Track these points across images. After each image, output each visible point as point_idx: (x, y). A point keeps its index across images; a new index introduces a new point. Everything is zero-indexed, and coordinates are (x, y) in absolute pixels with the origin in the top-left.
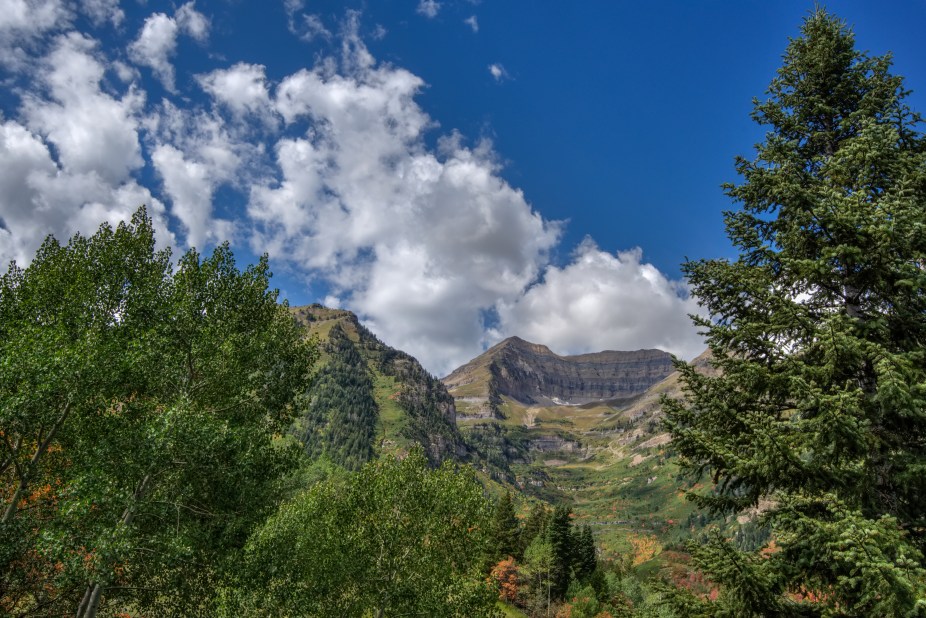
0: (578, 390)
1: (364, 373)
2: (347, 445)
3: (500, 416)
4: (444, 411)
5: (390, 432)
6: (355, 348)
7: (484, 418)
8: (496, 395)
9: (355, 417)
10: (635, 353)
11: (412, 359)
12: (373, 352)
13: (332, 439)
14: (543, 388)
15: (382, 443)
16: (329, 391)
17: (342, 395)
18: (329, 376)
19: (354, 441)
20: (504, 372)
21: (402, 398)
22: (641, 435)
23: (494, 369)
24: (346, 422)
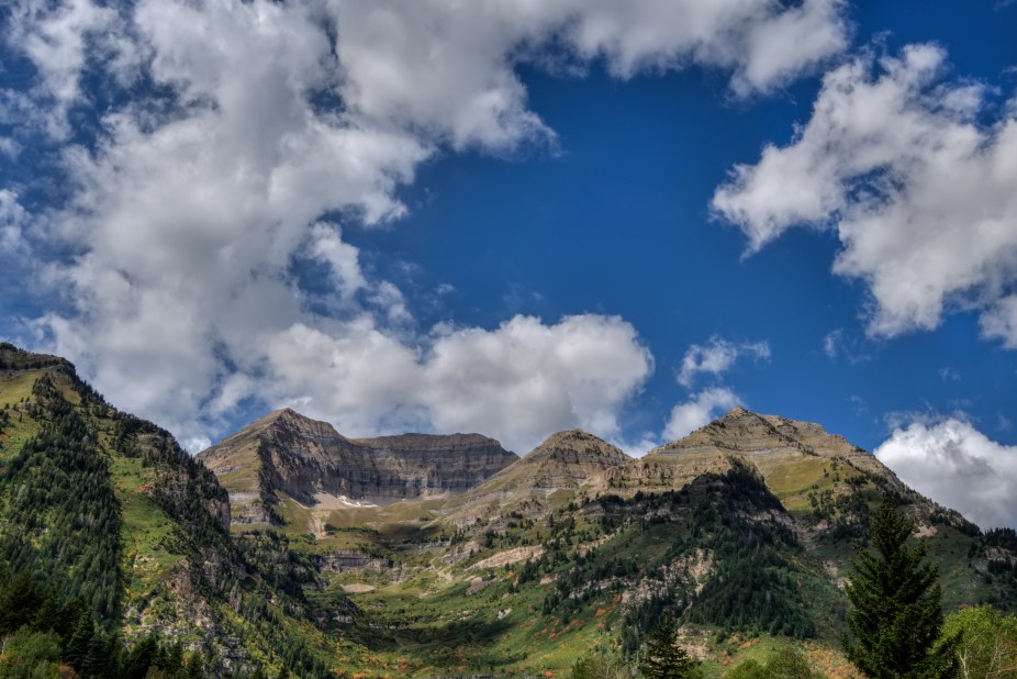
0: (373, 485)
1: (94, 452)
2: (81, 564)
3: (277, 520)
4: (214, 512)
5: (145, 545)
6: (76, 414)
7: (253, 523)
8: (270, 491)
9: (90, 519)
10: (449, 437)
11: (165, 434)
12: (104, 421)
13: (54, 554)
14: (327, 481)
15: (133, 561)
16: (46, 479)
17: (67, 486)
18: (43, 455)
19: (91, 558)
20: (275, 459)
21: (157, 492)
22: (476, 550)
23: (264, 453)
24: (77, 526)
